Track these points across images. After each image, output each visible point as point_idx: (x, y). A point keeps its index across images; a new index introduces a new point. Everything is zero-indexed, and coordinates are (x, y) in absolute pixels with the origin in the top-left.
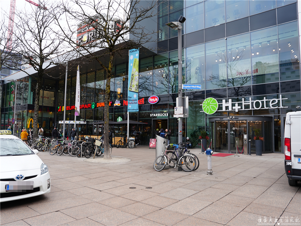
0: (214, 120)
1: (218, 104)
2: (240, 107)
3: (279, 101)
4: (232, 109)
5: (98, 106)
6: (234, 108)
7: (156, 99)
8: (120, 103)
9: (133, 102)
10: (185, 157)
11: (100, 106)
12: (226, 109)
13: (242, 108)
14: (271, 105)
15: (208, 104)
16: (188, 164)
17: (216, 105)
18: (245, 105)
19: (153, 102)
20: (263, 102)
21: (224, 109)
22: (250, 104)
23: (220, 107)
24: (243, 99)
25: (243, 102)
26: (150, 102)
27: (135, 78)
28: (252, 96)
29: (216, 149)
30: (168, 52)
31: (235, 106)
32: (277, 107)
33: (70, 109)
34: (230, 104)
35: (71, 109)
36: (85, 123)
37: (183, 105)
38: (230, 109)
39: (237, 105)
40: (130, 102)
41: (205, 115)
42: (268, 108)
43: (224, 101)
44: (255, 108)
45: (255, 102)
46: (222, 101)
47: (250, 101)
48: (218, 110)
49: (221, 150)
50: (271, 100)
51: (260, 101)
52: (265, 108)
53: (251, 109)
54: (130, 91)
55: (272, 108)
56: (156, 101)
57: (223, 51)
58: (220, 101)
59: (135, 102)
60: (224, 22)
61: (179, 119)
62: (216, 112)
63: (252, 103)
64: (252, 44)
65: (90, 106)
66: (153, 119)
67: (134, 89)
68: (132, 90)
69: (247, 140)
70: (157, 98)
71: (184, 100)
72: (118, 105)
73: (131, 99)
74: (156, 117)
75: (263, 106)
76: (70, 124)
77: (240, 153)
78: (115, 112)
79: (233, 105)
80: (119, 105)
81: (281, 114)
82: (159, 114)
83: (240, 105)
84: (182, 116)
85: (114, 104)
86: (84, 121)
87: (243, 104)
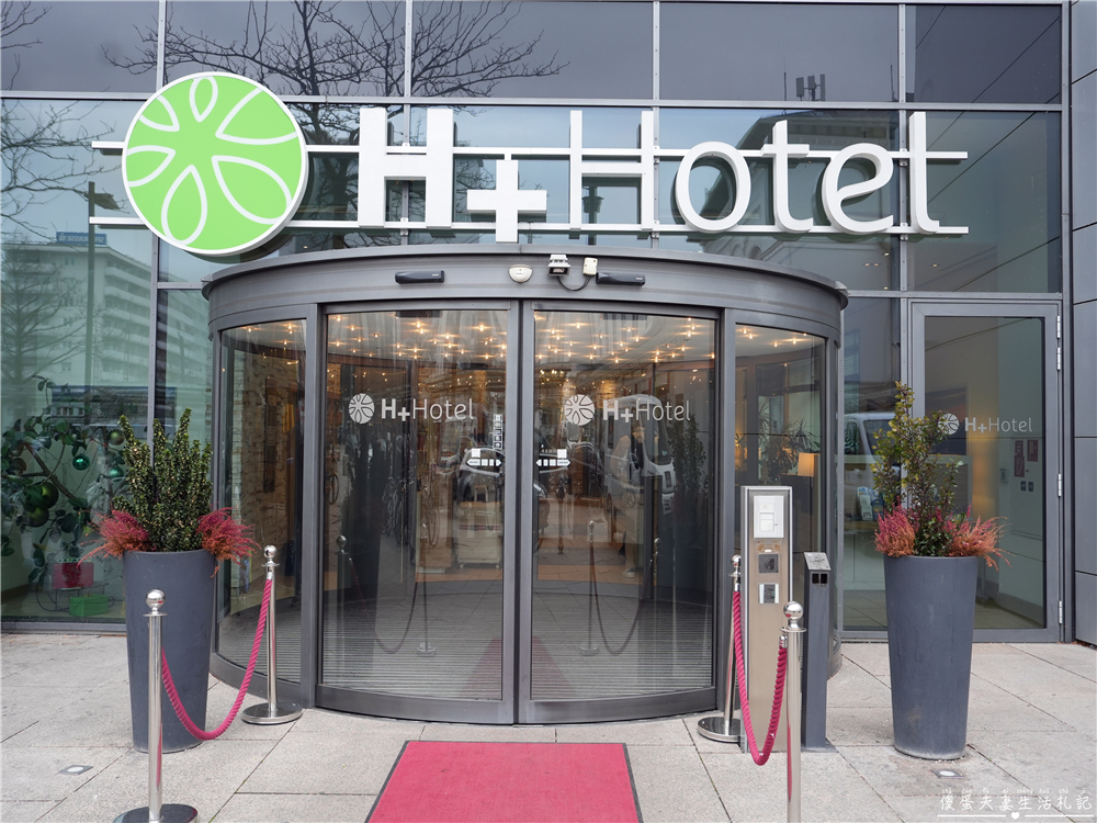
4: (459, 212)
48: (298, 216)
69: (785, 563)
81: (904, 293)
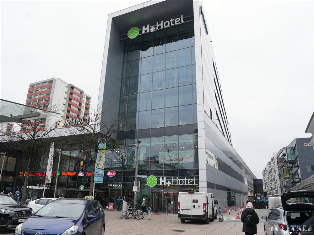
0: (154, 191)
1: (157, 180)
2: (171, 183)
3: (193, 180)
4: (166, 184)
5: (62, 175)
6: (167, 183)
7: (114, 174)
8: (84, 174)
9: (99, 176)
10: (138, 212)
11: (65, 175)
12: (162, 184)
13: (172, 184)
14: (189, 182)
15: (151, 180)
16: (139, 215)
17: (156, 181)
18: (174, 182)
19: (111, 175)
20: (184, 181)
21: (161, 184)
22: (177, 181)
23: (159, 182)
24: (173, 178)
25: (173, 180)
26: (109, 175)
27: (103, 159)
28: (178, 176)
29: (155, 211)
30: (125, 140)
31: (168, 182)
32: (192, 184)
33: (33, 175)
34: (164, 181)
35: (35, 175)
36: (49, 189)
37: (138, 185)
38: (165, 184)
39: (169, 181)
40: (96, 176)
41: (148, 187)
42: (187, 184)
43: (161, 178)
44: (180, 184)
45: (180, 180)
46: (160, 178)
47: (177, 179)
48: (157, 184)
49: (158, 212)
50: (189, 180)
51: (183, 180)
52: (186, 184)
53: (177, 184)
54: (97, 168)
55: (189, 184)
56: (113, 175)
57: (162, 145)
58: (158, 178)
59: (101, 176)
60: (163, 126)
61: (135, 193)
62: (156, 185)
63: (178, 181)
64: (179, 142)
65: (55, 174)
66: (110, 188)
67: (100, 167)
68: (99, 168)
69: (173, 205)
70: (114, 172)
71: (138, 183)
72: (81, 175)
73: (97, 174)
74: (112, 187)
75: (184, 183)
76: (35, 189)
77: (169, 213)
78: (78, 181)
79: (167, 181)
80: (83, 176)
81: (194, 189)
82: (115, 185)
83: (171, 181)
84: (137, 191)
85: (78, 175)
86: (48, 187)
87: (173, 181)
